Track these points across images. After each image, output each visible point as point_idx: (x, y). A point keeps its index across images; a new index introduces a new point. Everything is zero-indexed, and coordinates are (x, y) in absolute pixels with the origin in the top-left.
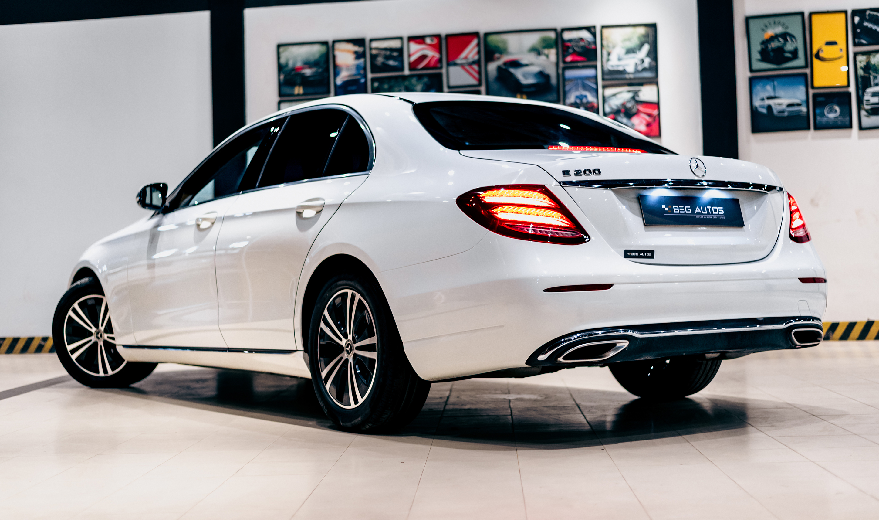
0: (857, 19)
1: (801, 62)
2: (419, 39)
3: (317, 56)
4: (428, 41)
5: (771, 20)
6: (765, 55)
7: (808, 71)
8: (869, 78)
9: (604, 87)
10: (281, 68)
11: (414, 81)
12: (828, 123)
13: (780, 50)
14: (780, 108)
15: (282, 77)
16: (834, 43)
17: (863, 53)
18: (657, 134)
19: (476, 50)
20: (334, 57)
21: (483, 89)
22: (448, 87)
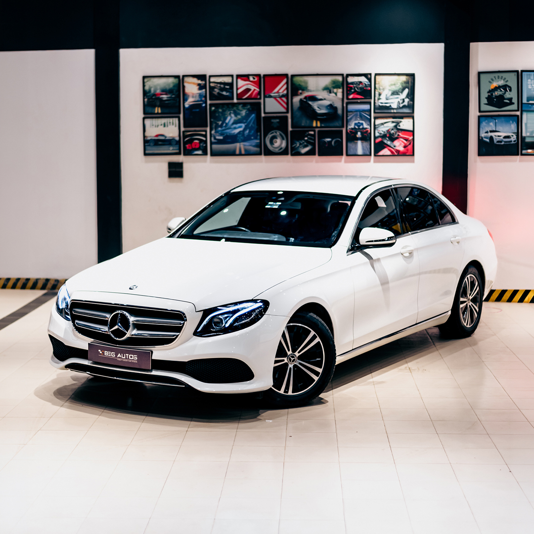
1: (514, 107)
2: (245, 77)
3: (171, 86)
4: (251, 79)
5: (496, 75)
6: (491, 101)
7: (518, 113)
9: (375, 118)
10: (145, 93)
11: (240, 107)
13: (501, 97)
14: (498, 139)
15: (146, 100)
18: (412, 154)
19: (285, 87)
20: (184, 87)
21: (289, 115)
22: (265, 113)
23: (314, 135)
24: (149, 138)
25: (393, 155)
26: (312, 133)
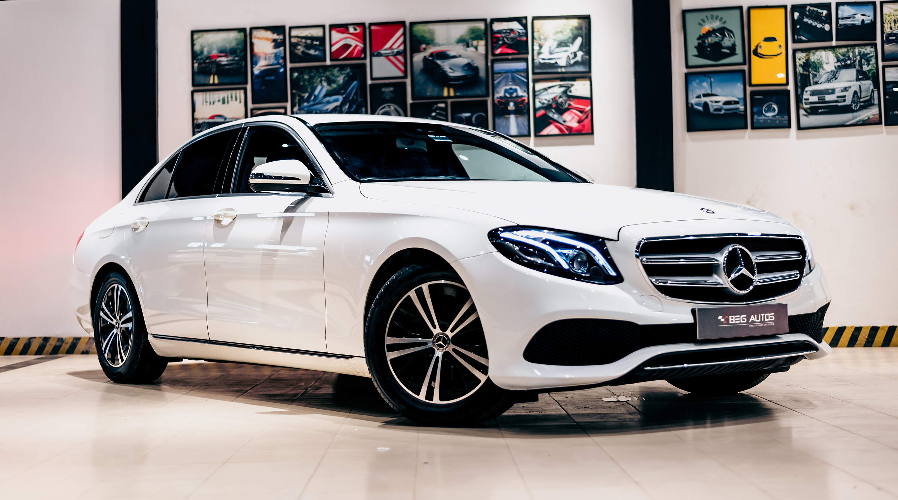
0: (796, 15)
1: (738, 58)
2: (342, 28)
3: (234, 44)
4: (351, 30)
5: (709, 14)
6: (702, 51)
7: (746, 68)
8: (809, 76)
9: (535, 81)
10: (194, 55)
11: (336, 71)
12: (765, 121)
13: (718, 45)
14: (716, 106)
15: (196, 65)
16: (773, 39)
17: (802, 50)
18: (590, 131)
19: (401, 39)
20: (252, 44)
21: (408, 81)
22: (372, 79)
23: (445, 109)
24: (200, 121)
25: (562, 134)
26: (442, 105)
